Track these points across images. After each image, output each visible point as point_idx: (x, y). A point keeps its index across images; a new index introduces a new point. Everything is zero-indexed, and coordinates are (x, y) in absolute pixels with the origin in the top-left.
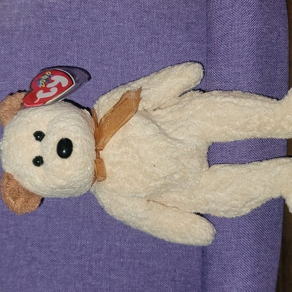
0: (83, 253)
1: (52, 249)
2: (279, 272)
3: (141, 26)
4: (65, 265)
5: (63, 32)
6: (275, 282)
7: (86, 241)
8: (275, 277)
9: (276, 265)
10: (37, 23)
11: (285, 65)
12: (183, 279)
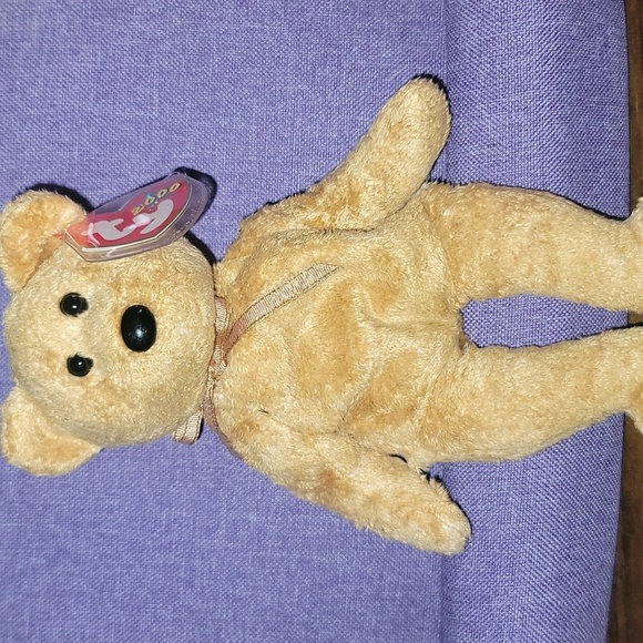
0: (174, 536)
1: (104, 530)
2: (615, 575)
3: (302, 30)
5: (127, 43)
6: (607, 598)
7: (182, 510)
8: (607, 585)
9: (609, 557)
10: (71, 22)
11: (621, 110)
12: (398, 595)
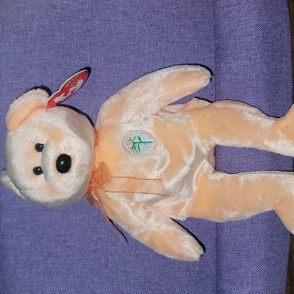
1: (68, 244)
4: (81, 259)
5: (76, 32)
7: (102, 234)
9: (287, 250)
10: (51, 23)
12: (197, 269)
